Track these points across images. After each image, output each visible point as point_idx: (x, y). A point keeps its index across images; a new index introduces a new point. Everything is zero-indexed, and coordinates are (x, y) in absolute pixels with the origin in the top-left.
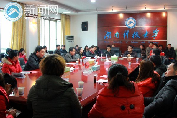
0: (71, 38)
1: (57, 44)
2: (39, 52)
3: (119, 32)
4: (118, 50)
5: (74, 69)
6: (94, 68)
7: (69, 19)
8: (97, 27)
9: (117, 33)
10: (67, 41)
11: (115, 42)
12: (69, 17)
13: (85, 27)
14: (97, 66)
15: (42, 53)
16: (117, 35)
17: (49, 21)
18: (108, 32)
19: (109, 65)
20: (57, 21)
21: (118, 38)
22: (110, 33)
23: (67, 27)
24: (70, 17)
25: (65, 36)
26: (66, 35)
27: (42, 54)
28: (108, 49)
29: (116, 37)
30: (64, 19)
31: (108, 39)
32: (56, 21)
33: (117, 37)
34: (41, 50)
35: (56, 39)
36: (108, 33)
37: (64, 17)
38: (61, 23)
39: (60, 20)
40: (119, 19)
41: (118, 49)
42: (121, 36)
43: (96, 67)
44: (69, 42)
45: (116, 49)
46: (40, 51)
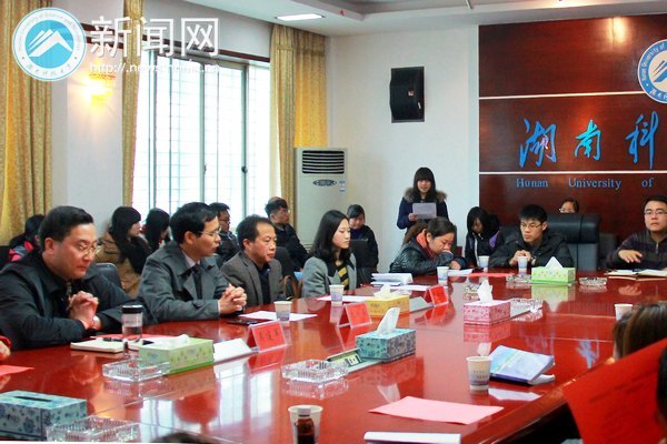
0: (328, 162)
1: (250, 214)
2: (56, 246)
3: (602, 126)
4: (588, 230)
5: (248, 350)
6: (369, 349)
7: (322, 54)
8: (477, 98)
9: (589, 133)
10: (306, 182)
11: (578, 184)
12: (318, 41)
13: (408, 96)
14: (389, 337)
15: (73, 249)
16: (593, 145)
17: (203, 64)
18: (538, 124)
19: (493, 325)
20: (251, 69)
21: (597, 158)
22: (549, 134)
23: (305, 98)
24: (323, 45)
25: (295, 150)
26: (301, 145)
27: (79, 255)
28: (530, 229)
29: (587, 152)
30: (286, 57)
31: (539, 164)
32: (245, 68)
33: (593, 152)
34: (74, 231)
35: (244, 170)
36: (537, 133)
37: (286, 41)
38: (273, 79)
39: (267, 60)
40: (604, 50)
41: (591, 225)
42: (613, 149)
43: (383, 340)
44: (319, 183)
45: (576, 225)
46: (68, 239)
